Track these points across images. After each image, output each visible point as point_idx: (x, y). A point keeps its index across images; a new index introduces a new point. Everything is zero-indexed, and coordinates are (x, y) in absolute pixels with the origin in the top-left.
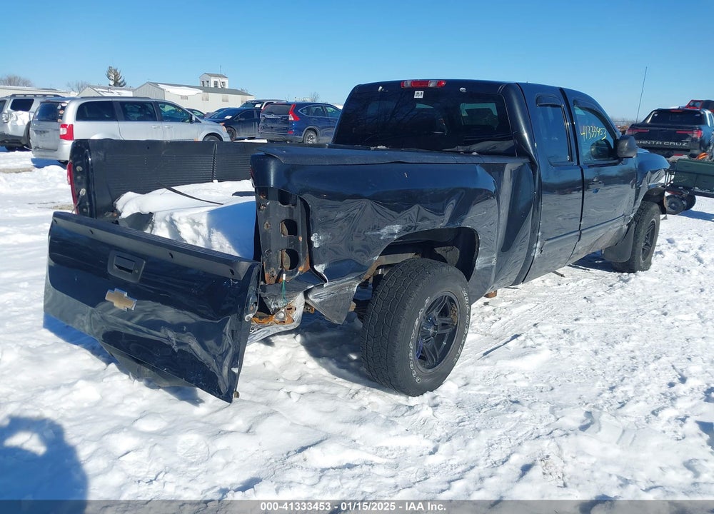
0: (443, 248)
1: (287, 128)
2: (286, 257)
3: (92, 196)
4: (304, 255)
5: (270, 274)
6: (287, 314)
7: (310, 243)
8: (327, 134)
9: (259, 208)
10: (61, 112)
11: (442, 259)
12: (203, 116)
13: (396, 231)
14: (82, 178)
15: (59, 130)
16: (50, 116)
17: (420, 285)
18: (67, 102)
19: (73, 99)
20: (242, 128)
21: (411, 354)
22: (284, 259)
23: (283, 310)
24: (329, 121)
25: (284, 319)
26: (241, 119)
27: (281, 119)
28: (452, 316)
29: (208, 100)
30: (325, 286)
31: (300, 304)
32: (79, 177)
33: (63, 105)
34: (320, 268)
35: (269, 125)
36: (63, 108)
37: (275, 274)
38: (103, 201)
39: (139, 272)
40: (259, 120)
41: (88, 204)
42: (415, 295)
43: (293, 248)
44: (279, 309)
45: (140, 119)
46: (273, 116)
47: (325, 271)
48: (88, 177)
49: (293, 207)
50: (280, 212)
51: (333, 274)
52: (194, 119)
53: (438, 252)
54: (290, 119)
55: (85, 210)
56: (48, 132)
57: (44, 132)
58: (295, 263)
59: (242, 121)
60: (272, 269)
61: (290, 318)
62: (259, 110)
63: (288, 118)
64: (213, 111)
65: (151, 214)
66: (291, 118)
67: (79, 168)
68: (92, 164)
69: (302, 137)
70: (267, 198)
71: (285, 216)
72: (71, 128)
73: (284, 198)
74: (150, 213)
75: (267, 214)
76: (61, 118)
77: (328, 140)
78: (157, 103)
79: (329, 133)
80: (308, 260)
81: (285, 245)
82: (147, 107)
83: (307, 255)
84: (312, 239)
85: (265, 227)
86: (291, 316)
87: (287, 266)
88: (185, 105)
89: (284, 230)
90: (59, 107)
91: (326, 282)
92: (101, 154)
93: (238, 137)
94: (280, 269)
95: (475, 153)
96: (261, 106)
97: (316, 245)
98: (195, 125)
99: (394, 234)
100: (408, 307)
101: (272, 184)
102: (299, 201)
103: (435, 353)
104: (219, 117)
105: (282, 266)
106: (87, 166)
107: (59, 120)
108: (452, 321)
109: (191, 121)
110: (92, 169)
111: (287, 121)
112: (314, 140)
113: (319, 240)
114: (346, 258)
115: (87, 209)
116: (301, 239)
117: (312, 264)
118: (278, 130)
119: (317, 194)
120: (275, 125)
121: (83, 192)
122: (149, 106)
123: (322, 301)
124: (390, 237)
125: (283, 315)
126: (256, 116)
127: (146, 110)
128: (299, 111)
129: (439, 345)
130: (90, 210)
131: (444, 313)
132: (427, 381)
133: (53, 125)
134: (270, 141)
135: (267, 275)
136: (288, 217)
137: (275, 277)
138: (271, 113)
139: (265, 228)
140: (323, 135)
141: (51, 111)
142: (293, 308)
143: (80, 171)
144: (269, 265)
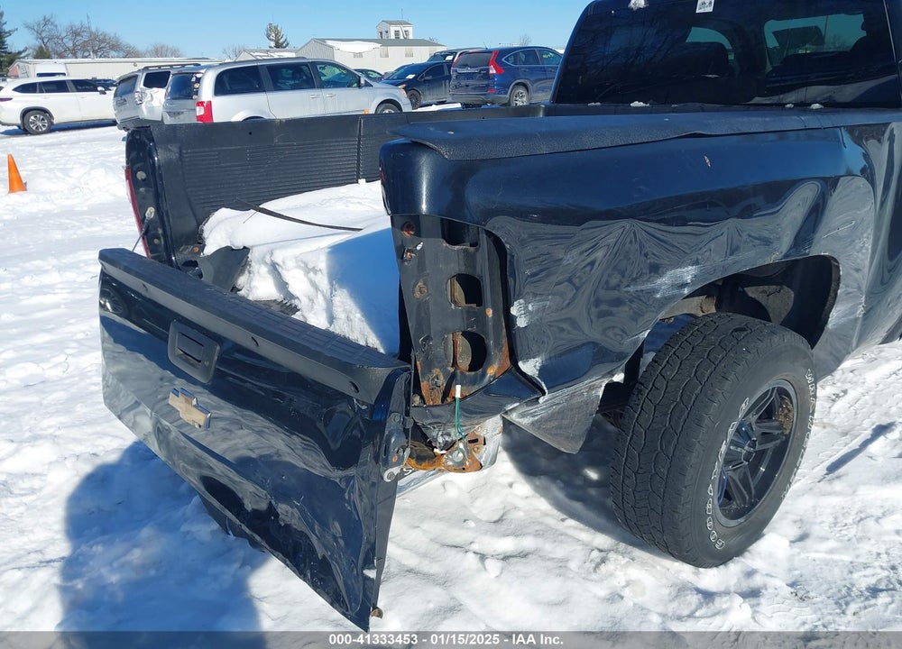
0: (761, 288)
1: (487, 85)
2: (463, 345)
3: (165, 218)
4: (497, 344)
5: (433, 381)
6: (468, 453)
7: (510, 320)
8: (543, 89)
9: (402, 258)
10: (196, 86)
11: (759, 311)
12: (380, 78)
13: (688, 279)
14: (147, 191)
15: (195, 110)
16: (184, 92)
17: (731, 377)
18: (203, 71)
19: (209, 67)
20: (429, 89)
21: (709, 506)
22: (459, 349)
23: (461, 446)
24: (543, 70)
25: (462, 463)
26: (427, 78)
27: (480, 73)
28: (781, 418)
29: (387, 56)
30: (541, 400)
31: (494, 429)
32: (142, 189)
33: (198, 76)
34: (530, 367)
35: (463, 83)
36: (198, 80)
37: (442, 381)
38: (183, 225)
39: (210, 366)
40: (449, 78)
41: (160, 231)
42: (720, 397)
43: (474, 329)
44: (453, 443)
45: (294, 88)
46: (468, 70)
47: (542, 371)
48: (157, 190)
49: (472, 249)
50: (447, 259)
51: (557, 375)
52: (362, 82)
53: (750, 295)
54: (491, 72)
55: (156, 241)
56: (182, 113)
57: (179, 114)
58: (480, 358)
59: (428, 81)
60: (436, 371)
61: (474, 461)
62: (450, 64)
63: (488, 70)
64: (393, 70)
65: (246, 250)
66: (493, 71)
67: (141, 175)
68: (159, 166)
69: (508, 96)
70: (418, 234)
71: (457, 267)
72: (209, 107)
73: (453, 233)
74: (245, 248)
75: (421, 265)
76: (197, 93)
77: (544, 97)
78: (314, 64)
79: (545, 87)
80: (506, 349)
81: (458, 323)
82: (302, 69)
83: (504, 341)
84: (514, 311)
85: (418, 293)
86: (476, 456)
87: (464, 362)
88: (353, 65)
89: (456, 294)
90: (194, 79)
91: (544, 394)
92: (174, 148)
93: (424, 102)
94: (452, 370)
95: (816, 106)
96: (453, 59)
97: (521, 323)
98: (365, 90)
99: (684, 285)
100: (707, 421)
101: (424, 207)
102: (483, 237)
103: (747, 487)
104: (397, 79)
105: (455, 364)
106: (152, 170)
107: (194, 97)
108: (781, 427)
109: (359, 86)
110: (161, 175)
111: (487, 76)
112: (525, 99)
113: (527, 312)
114: (585, 341)
115: (159, 238)
116: (490, 313)
117: (514, 358)
118: (474, 89)
119: (521, 214)
120: (470, 82)
121: (150, 212)
122: (305, 68)
123: (537, 421)
124: (676, 292)
125: (461, 455)
126: (446, 73)
127: (300, 75)
128: (503, 60)
129: (754, 470)
130: (165, 241)
131: (768, 414)
132: (735, 541)
133: (189, 103)
134: (466, 105)
135: (424, 385)
136: (463, 270)
137: (443, 388)
138: (465, 66)
139: (417, 295)
140: (536, 91)
141: (184, 86)
142: (481, 440)
143: (143, 180)
144: (429, 365)
